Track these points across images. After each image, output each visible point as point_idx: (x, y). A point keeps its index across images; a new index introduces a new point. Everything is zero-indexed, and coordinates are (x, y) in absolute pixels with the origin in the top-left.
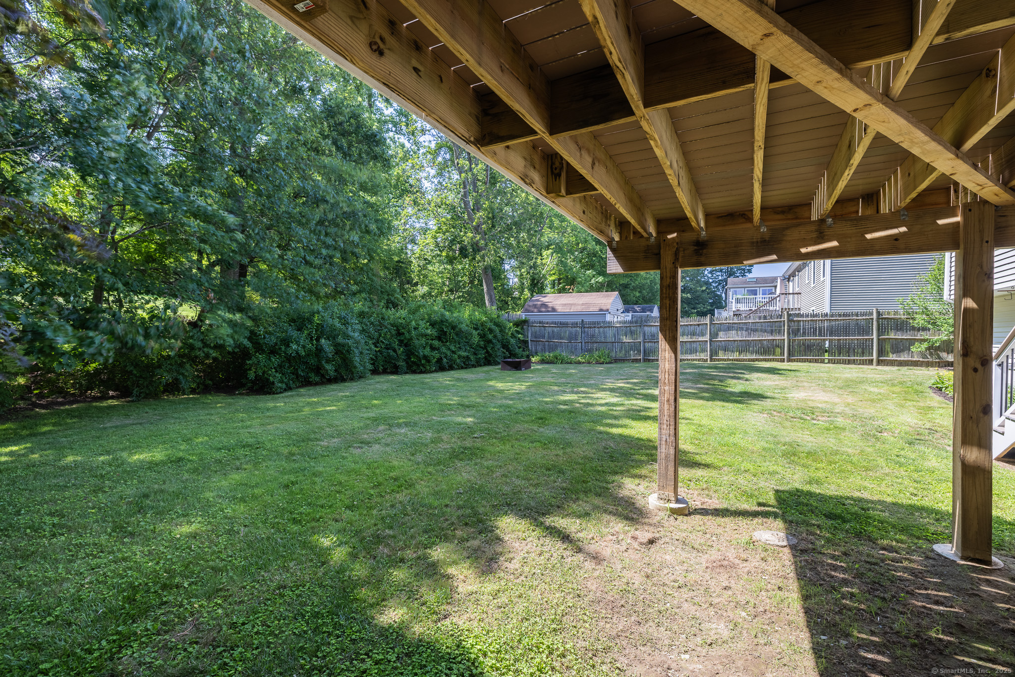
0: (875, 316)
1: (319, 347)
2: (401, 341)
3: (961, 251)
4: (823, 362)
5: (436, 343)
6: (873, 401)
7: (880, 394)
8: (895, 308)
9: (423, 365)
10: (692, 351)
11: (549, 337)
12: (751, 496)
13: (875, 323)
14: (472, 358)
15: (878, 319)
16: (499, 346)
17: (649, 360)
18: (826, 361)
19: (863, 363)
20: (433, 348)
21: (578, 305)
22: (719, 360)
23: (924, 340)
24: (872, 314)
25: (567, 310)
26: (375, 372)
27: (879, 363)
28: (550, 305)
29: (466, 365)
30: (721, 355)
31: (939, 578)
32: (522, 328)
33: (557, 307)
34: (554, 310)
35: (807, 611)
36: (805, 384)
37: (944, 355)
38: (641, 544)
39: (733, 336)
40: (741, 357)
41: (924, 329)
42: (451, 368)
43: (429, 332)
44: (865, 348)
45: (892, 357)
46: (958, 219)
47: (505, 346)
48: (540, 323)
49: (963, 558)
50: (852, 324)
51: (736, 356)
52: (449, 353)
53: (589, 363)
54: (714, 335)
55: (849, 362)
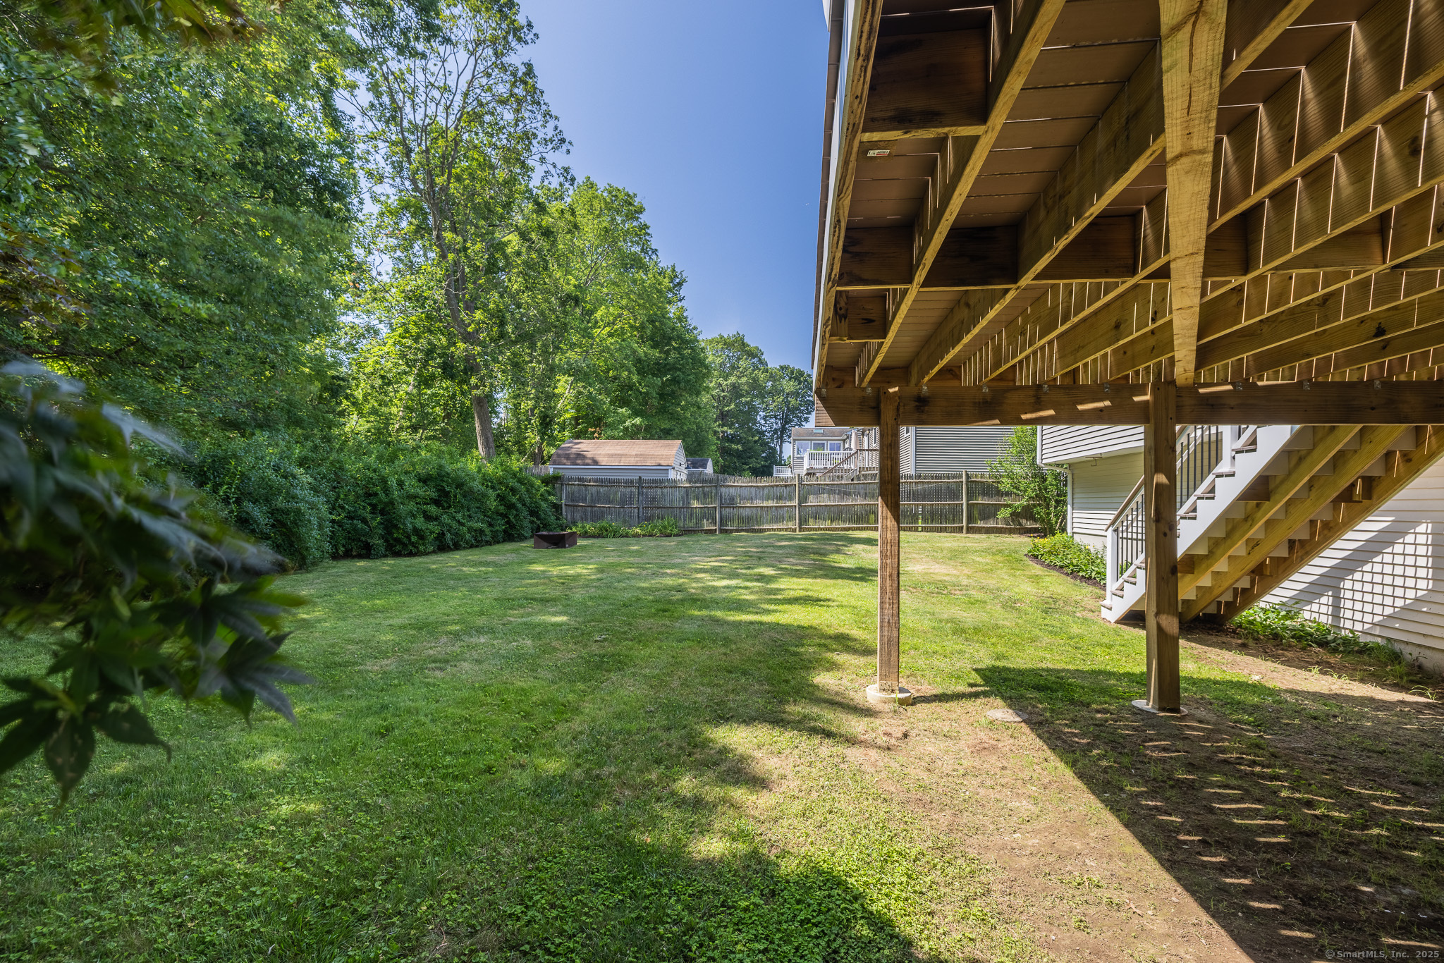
0: (964, 479)
1: (244, 515)
2: (374, 506)
3: (1151, 426)
4: (916, 530)
5: (433, 509)
6: (986, 571)
7: (987, 564)
8: (983, 471)
9: (413, 544)
10: (779, 519)
11: (592, 501)
12: (959, 677)
13: (964, 486)
14: (488, 531)
15: (967, 482)
16: (525, 513)
17: (726, 531)
18: (920, 529)
19: (954, 530)
20: (428, 518)
21: (631, 456)
22: (809, 529)
23: (1007, 506)
24: (961, 476)
25: (615, 463)
26: (335, 557)
27: (969, 530)
28: (589, 455)
29: (478, 541)
30: (812, 524)
31: (1154, 730)
32: (554, 488)
33: (599, 459)
34: (595, 462)
35: (1081, 776)
36: (915, 555)
37: (1023, 521)
38: (898, 739)
39: (826, 500)
40: (834, 526)
41: (1008, 494)
42: (457, 547)
43: (421, 492)
44: (955, 515)
45: (980, 524)
46: (1147, 397)
47: (534, 513)
48: (580, 480)
49: (1162, 709)
50: (943, 487)
51: (827, 524)
52: (454, 524)
53: (651, 536)
54: (803, 499)
55: (941, 530)
